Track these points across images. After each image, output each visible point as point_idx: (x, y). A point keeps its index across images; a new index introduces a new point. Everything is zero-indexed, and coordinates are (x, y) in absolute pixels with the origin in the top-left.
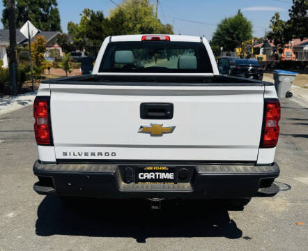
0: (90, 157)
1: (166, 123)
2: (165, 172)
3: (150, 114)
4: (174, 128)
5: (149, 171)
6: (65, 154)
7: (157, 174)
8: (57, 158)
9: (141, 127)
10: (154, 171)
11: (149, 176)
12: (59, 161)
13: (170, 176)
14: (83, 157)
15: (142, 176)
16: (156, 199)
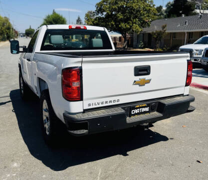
0: (105, 105)
1: (147, 77)
2: (145, 107)
3: (140, 73)
4: (150, 80)
5: (137, 108)
6: (89, 105)
7: (141, 109)
8: (84, 109)
9: (135, 81)
10: (139, 108)
11: (136, 111)
12: (85, 111)
13: (147, 109)
14: (101, 105)
15: (133, 112)
16: (145, 124)
